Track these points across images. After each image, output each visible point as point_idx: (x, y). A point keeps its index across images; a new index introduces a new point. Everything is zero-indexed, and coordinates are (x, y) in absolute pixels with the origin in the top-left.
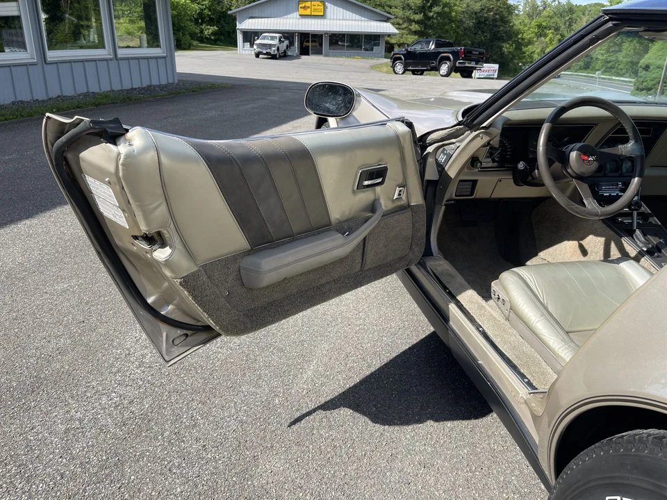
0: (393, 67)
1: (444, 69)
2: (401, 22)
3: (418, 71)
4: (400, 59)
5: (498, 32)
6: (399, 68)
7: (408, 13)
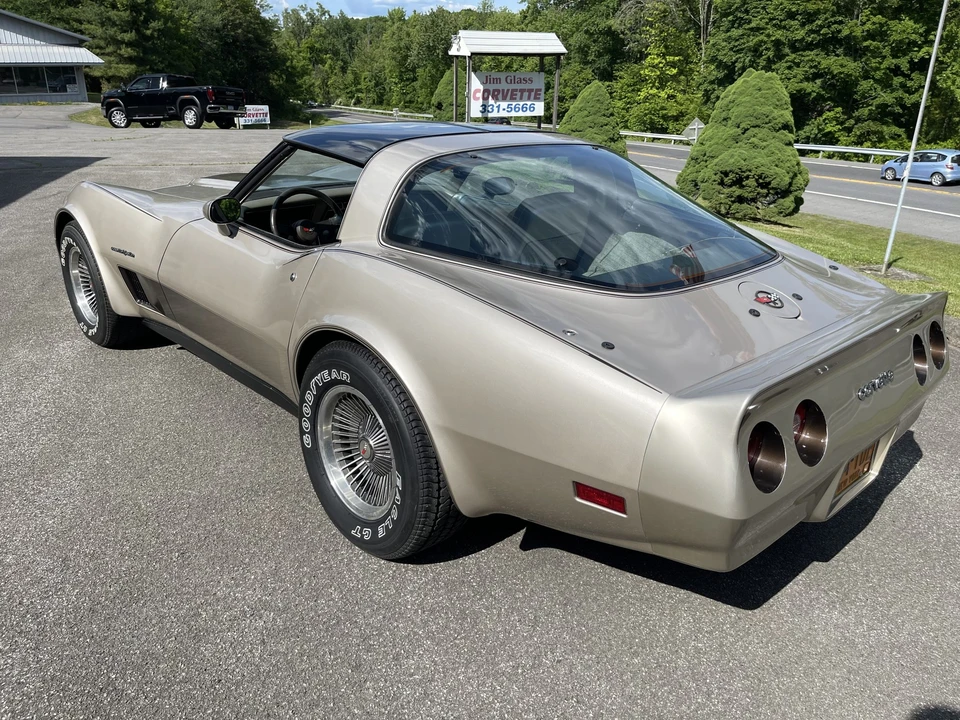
0: (109, 116)
1: (190, 117)
2: (102, 43)
3: (151, 121)
4: (118, 104)
5: (258, 57)
6: (119, 118)
7: (112, 31)
